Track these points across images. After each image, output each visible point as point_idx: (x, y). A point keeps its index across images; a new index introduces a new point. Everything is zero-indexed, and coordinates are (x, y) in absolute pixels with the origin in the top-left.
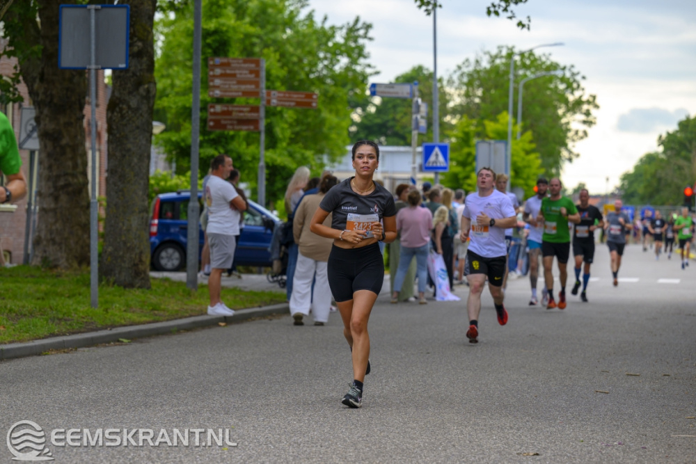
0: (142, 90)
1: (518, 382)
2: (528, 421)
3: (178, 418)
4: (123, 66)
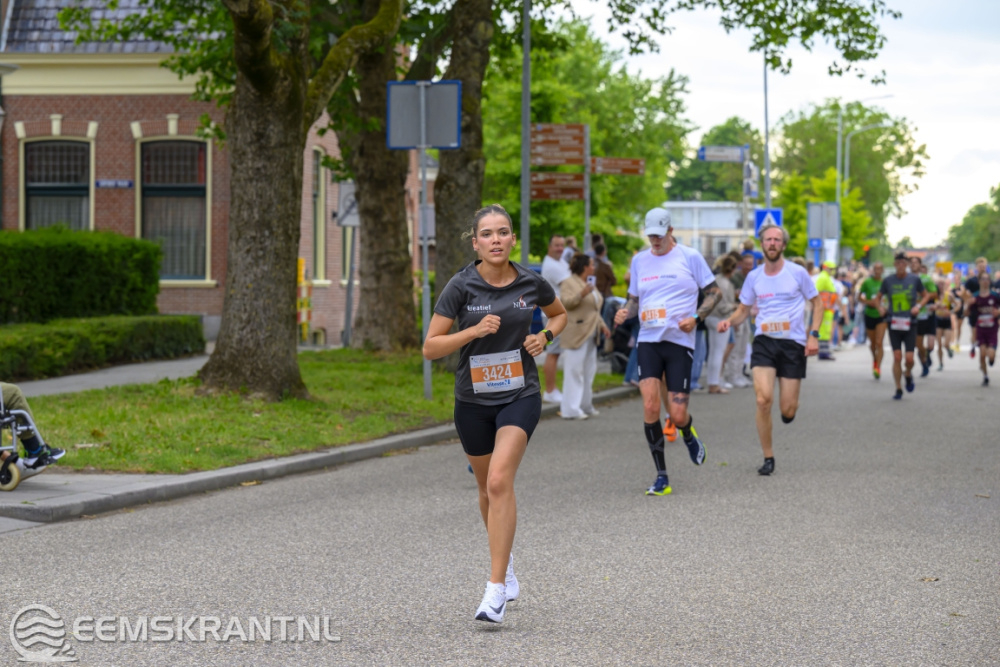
0: (470, 167)
1: (891, 485)
2: (914, 536)
3: (547, 538)
4: (454, 145)
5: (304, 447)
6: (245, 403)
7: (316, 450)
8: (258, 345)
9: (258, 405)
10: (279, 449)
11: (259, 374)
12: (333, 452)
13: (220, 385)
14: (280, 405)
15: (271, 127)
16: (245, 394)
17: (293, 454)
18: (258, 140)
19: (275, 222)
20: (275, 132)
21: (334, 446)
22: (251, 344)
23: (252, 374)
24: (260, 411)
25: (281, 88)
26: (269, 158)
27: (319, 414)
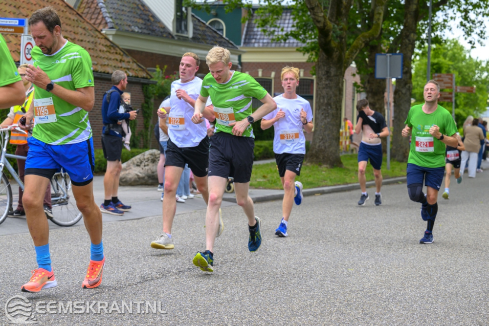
0: (407, 86)
4: (400, 77)
5: (339, 183)
6: (320, 168)
7: (344, 184)
8: (325, 148)
9: (324, 169)
10: (330, 183)
11: (325, 158)
12: (350, 185)
13: (311, 162)
14: (332, 170)
15: (332, 69)
16: (320, 165)
17: (335, 185)
18: (327, 74)
19: (332, 104)
20: (333, 71)
21: (350, 183)
22: (323, 148)
23: (323, 158)
24: (325, 171)
25: (335, 55)
26: (331, 80)
27: (346, 173)
